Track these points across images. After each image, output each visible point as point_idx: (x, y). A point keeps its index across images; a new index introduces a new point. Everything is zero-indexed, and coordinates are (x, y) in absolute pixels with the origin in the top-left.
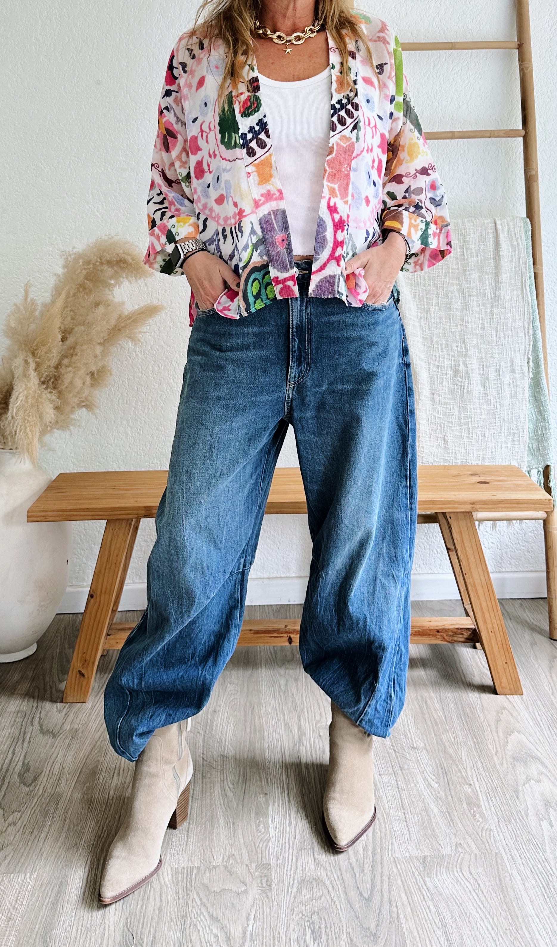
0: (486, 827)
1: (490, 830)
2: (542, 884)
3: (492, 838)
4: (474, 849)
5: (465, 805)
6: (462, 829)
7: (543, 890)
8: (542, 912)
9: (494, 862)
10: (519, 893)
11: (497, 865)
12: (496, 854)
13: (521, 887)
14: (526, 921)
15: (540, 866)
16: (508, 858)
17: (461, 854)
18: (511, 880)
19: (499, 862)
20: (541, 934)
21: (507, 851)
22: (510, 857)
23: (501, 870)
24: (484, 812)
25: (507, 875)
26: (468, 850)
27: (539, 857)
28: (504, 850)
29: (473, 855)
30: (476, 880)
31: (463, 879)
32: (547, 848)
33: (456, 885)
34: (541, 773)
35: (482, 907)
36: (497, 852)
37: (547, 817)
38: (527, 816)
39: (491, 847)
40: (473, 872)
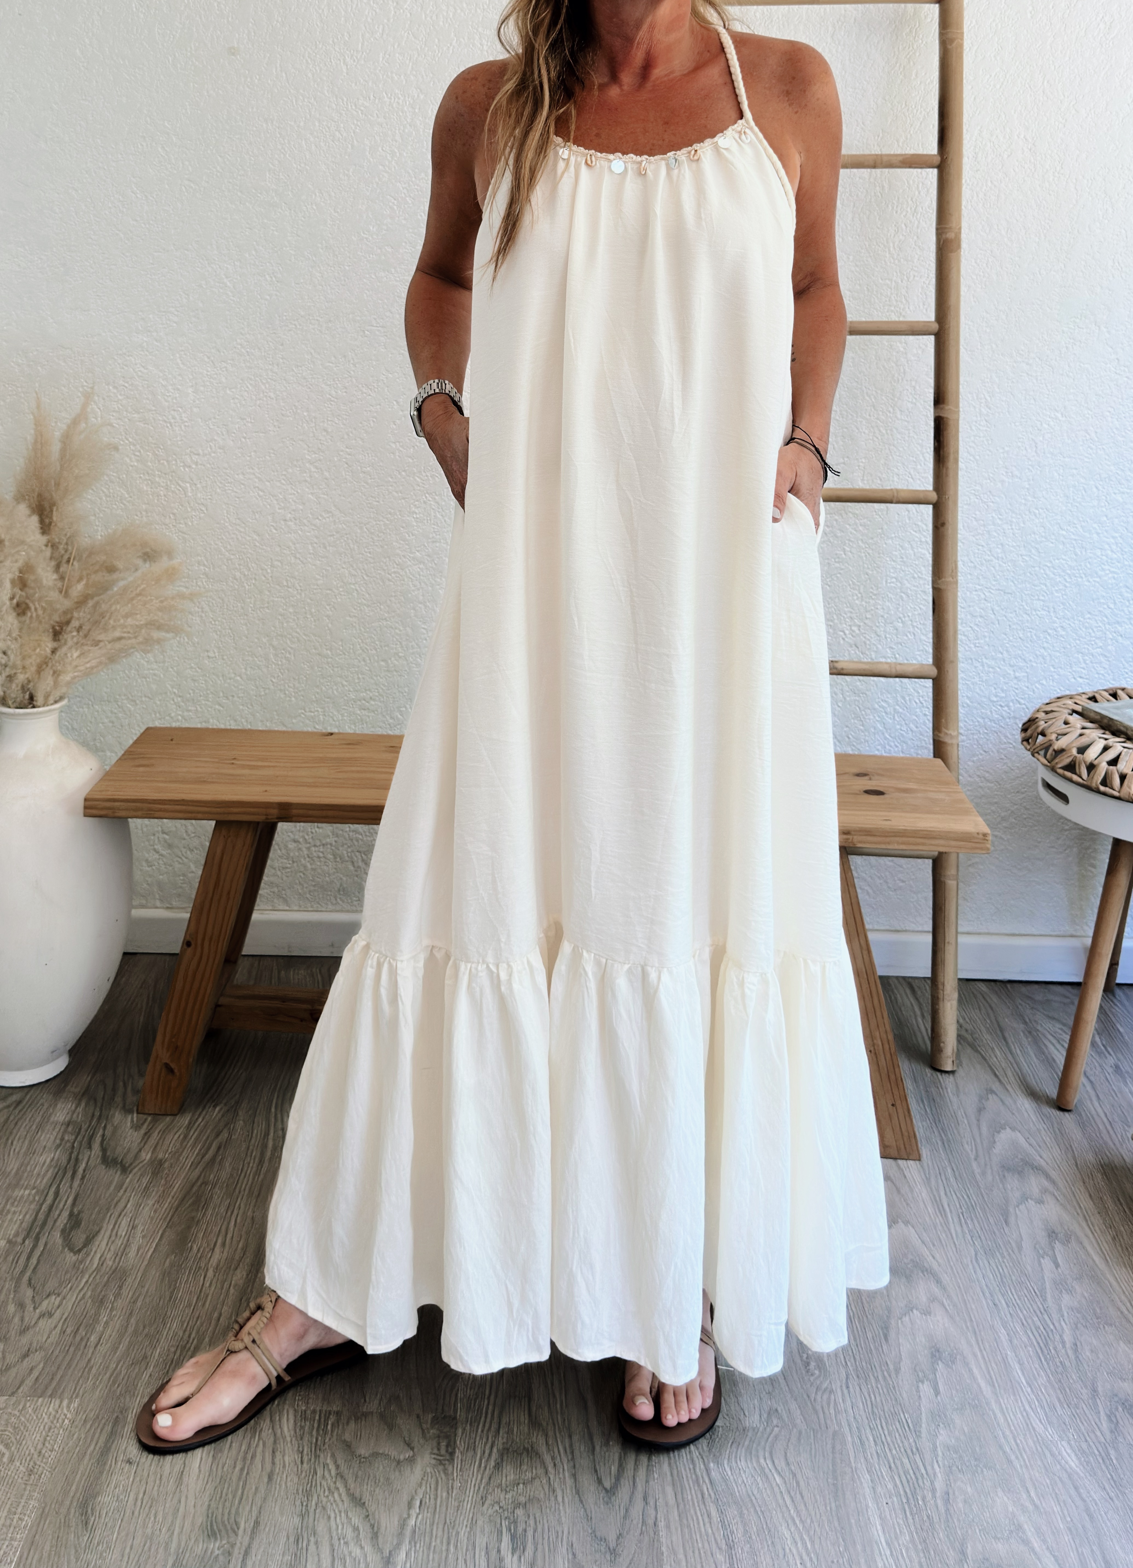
0: (825, 1385)
1: (831, 1392)
2: (905, 1492)
3: (832, 1404)
4: (798, 1421)
7: (905, 1501)
9: (829, 1447)
11: (833, 1453)
12: (835, 1432)
15: (906, 1461)
16: (853, 1442)
17: (776, 1429)
19: (838, 1447)
21: (854, 1429)
22: (857, 1441)
23: (838, 1461)
26: (787, 1421)
27: (906, 1444)
28: (849, 1425)
29: (795, 1430)
30: (794, 1475)
31: (773, 1471)
32: (924, 1430)
33: (759, 1479)
34: (933, 1299)
35: (798, 1522)
36: (837, 1428)
37: (931, 1376)
38: (897, 1370)
39: (828, 1422)
40: (791, 1459)
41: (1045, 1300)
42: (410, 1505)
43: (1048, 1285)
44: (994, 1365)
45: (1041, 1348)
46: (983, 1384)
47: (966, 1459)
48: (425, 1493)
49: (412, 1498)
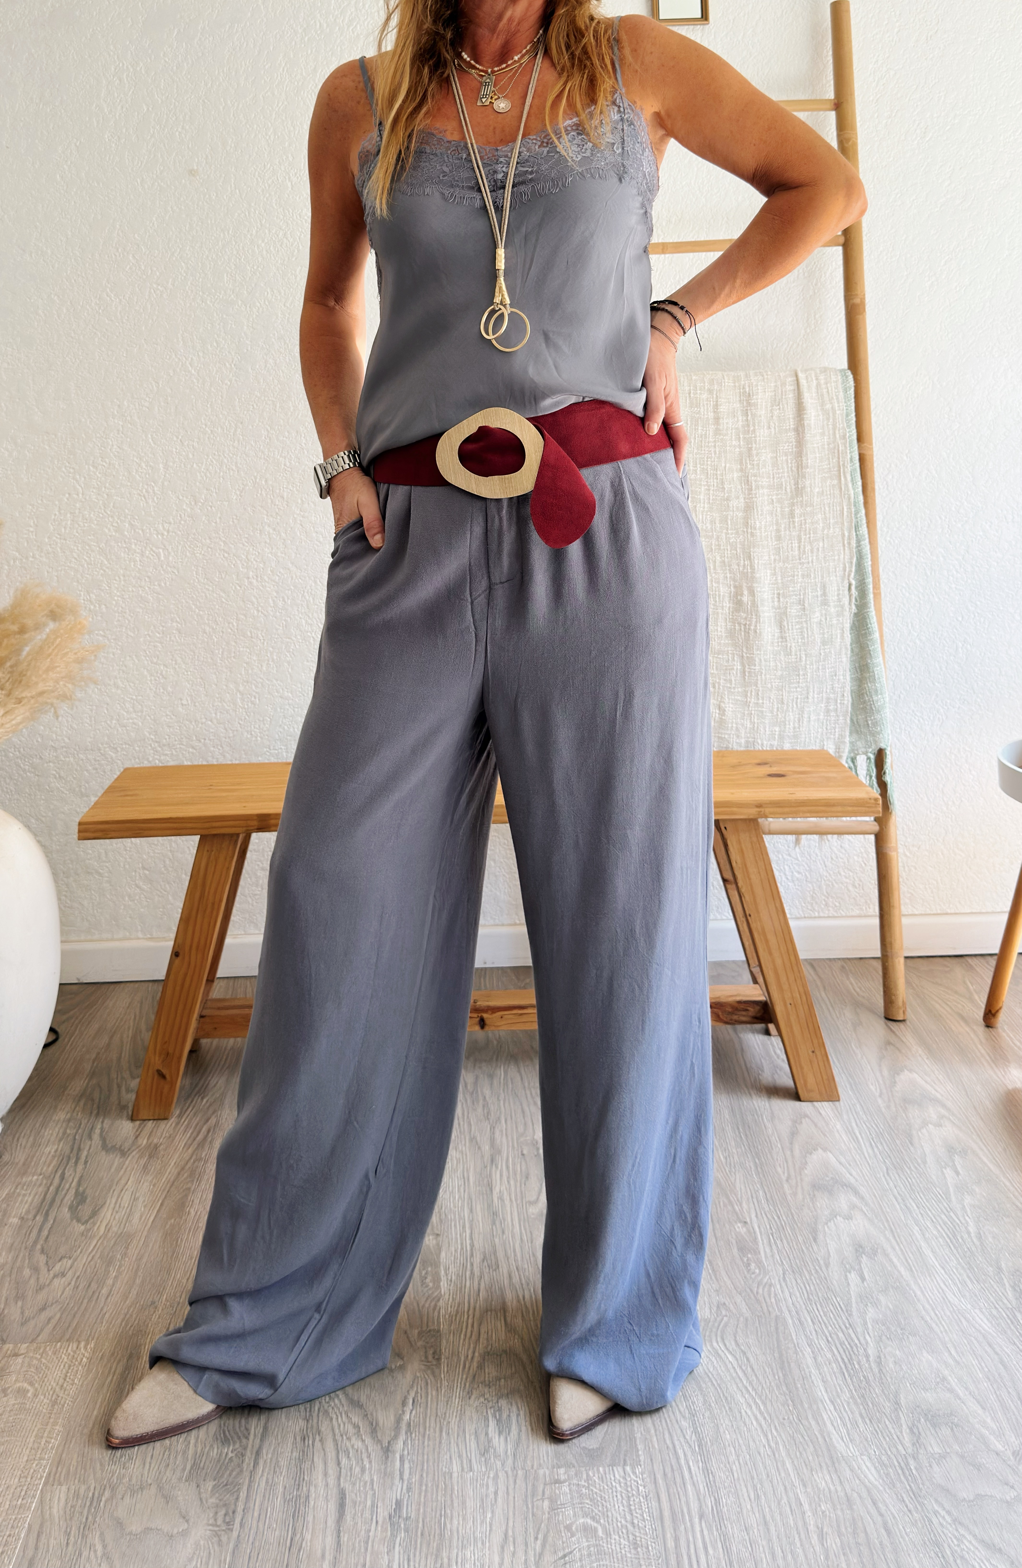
0: (765, 1280)
1: (771, 1285)
2: (843, 1359)
3: (772, 1295)
4: (744, 1311)
5: (735, 1251)
6: (729, 1282)
7: (843, 1366)
8: (838, 1396)
9: (773, 1329)
10: (807, 1370)
11: (777, 1333)
12: (777, 1317)
13: (810, 1361)
14: (815, 1407)
15: (841, 1334)
16: (794, 1323)
17: (725, 1319)
18: (796, 1353)
19: (781, 1328)
20: (835, 1424)
21: (794, 1313)
22: (797, 1322)
23: (782, 1339)
24: (764, 1259)
25: (791, 1345)
26: (734, 1311)
27: (840, 1321)
28: (789, 1311)
29: (742, 1319)
30: (744, 1353)
31: (726, 1352)
32: (854, 1310)
33: (713, 1359)
34: (853, 1207)
35: (750, 1389)
36: (779, 1314)
37: (857, 1268)
38: (827, 1265)
39: (771, 1309)
40: (741, 1341)
41: (950, 1201)
42: (404, 1403)
43: (951, 1190)
44: (911, 1255)
45: (950, 1239)
46: (902, 1270)
47: (893, 1329)
48: (417, 1393)
49: (406, 1398)
